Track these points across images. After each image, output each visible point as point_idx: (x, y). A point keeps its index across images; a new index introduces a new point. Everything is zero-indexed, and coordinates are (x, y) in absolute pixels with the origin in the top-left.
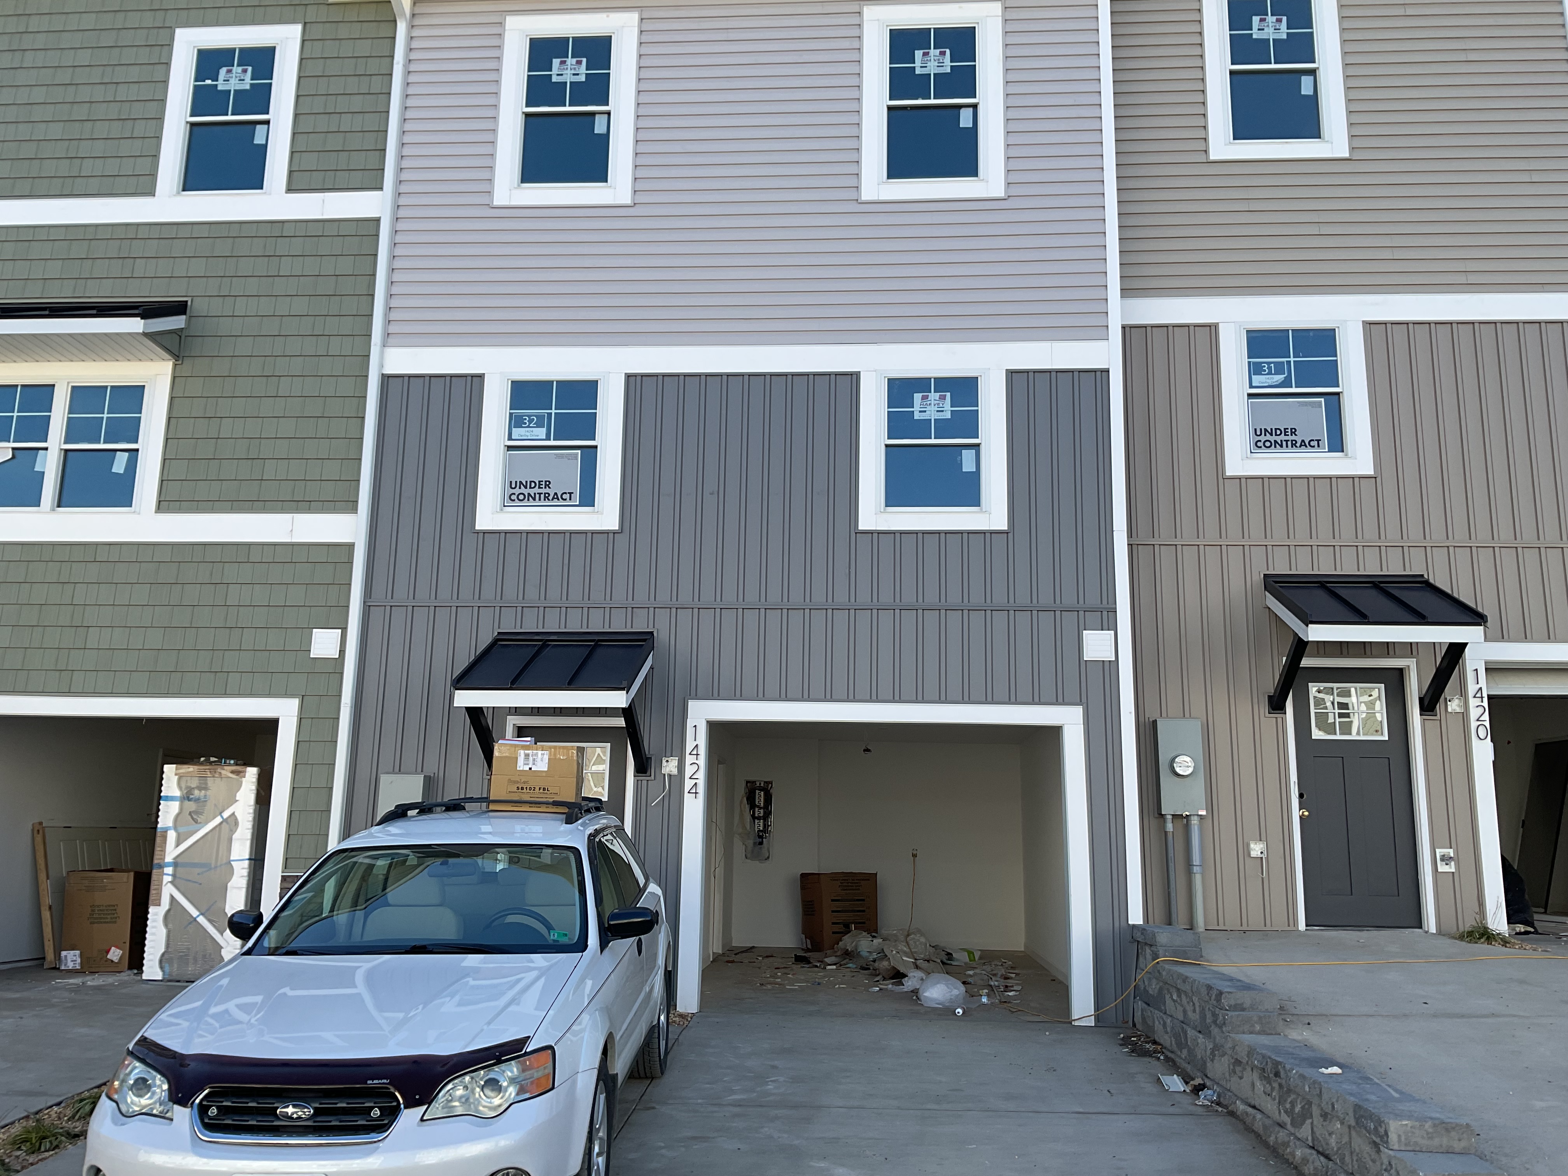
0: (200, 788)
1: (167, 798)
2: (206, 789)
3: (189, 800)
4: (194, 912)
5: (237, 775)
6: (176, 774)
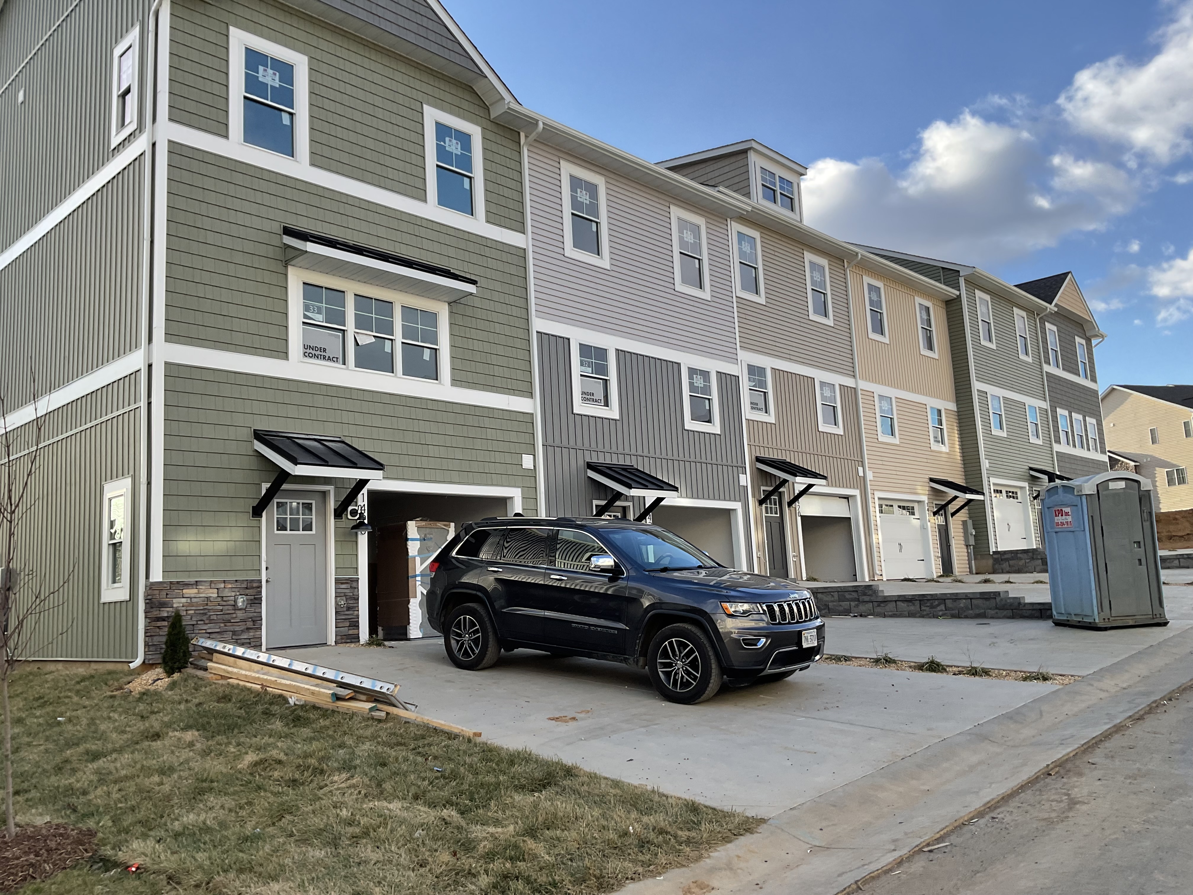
0: (429, 534)
1: (412, 540)
2: (432, 533)
3: (424, 539)
5: (446, 526)
6: (416, 526)
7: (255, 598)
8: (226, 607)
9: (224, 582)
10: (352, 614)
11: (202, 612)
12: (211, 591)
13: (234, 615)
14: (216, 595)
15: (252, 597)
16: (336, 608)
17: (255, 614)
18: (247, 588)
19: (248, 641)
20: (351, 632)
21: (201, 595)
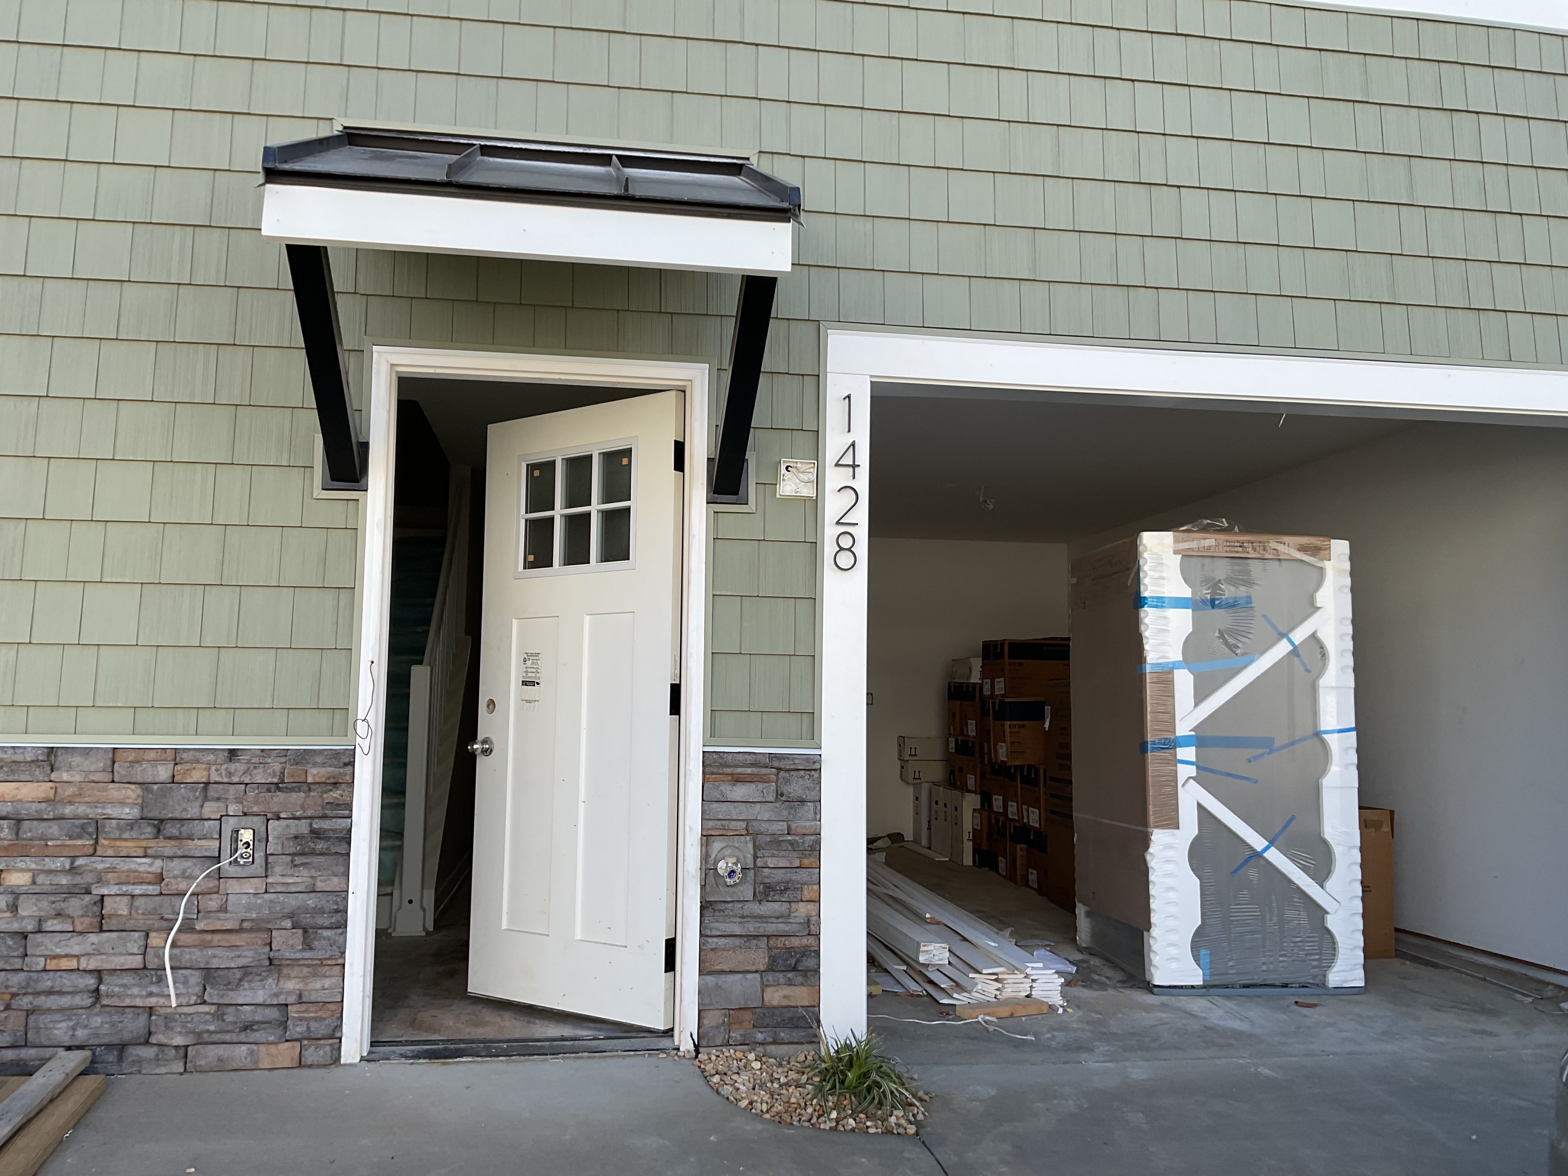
0: (1232, 581)
1: (1161, 603)
2: (1249, 583)
3: (1213, 603)
4: (1257, 842)
5: (1311, 555)
6: (1176, 552)
7: (313, 831)
8: (176, 866)
9: (176, 756)
10: (784, 917)
11: (64, 880)
12: (115, 792)
13: (213, 903)
14: (135, 812)
15: (303, 827)
16: (703, 887)
17: (311, 901)
18: (277, 787)
19: (273, 1014)
20: (775, 996)
21: (68, 810)
